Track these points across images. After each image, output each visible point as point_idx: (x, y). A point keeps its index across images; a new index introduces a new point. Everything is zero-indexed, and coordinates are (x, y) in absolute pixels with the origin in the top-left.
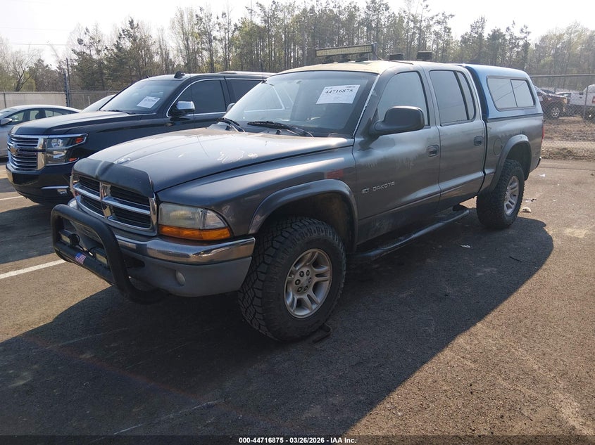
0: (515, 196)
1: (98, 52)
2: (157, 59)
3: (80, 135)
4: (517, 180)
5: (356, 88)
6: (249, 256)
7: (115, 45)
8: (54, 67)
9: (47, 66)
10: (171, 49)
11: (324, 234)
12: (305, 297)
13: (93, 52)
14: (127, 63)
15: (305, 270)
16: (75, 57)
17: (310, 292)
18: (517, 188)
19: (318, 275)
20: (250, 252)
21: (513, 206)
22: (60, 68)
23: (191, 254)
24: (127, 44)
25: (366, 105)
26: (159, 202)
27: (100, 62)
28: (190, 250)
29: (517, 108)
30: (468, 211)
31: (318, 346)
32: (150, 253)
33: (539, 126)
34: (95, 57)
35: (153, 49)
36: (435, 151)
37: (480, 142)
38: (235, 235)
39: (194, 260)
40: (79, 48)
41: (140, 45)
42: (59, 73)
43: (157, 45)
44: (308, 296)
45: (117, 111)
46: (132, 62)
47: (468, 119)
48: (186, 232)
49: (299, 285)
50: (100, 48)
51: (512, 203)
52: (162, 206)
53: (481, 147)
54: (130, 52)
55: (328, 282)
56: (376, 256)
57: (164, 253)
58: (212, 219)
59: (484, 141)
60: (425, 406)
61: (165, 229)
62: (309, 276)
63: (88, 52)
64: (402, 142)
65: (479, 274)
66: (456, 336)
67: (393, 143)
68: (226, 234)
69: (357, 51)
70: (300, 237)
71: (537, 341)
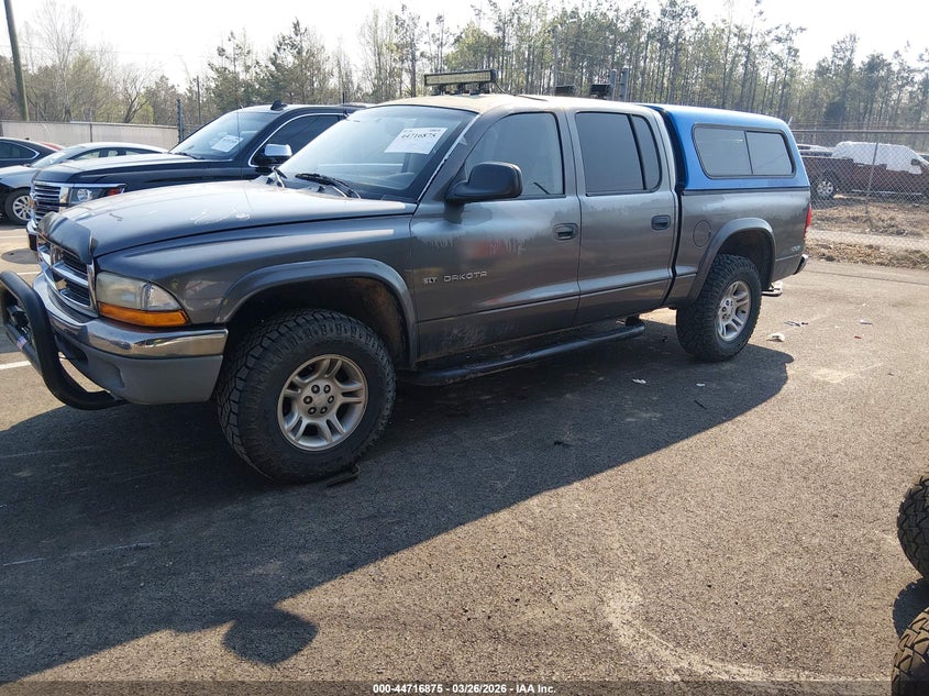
0: (744, 312)
1: (247, 68)
2: (333, 83)
3: (116, 185)
4: (746, 288)
5: (441, 132)
6: (218, 355)
7: (271, 59)
8: (182, 90)
9: (173, 87)
10: (354, 68)
11: (349, 334)
12: (322, 423)
13: (240, 69)
14: (285, 87)
15: (322, 384)
16: (213, 74)
17: (332, 416)
18: (747, 301)
19: (345, 394)
20: (221, 348)
21: (739, 329)
22: (190, 91)
23: (132, 344)
24: (289, 59)
25: (446, 157)
26: (97, 270)
27: (248, 85)
28: (132, 338)
29: (753, 176)
30: (642, 328)
31: (329, 492)
32: (93, 342)
33: (797, 208)
34: (242, 76)
35: (327, 67)
36: (568, 232)
37: (664, 225)
38: (194, 322)
39: (136, 352)
40: (219, 62)
41: (309, 61)
42: (190, 99)
43: (333, 61)
44: (328, 422)
45: (185, 154)
46: (294, 85)
47: (645, 188)
48: (129, 314)
49: (311, 405)
50: (249, 63)
51: (737, 324)
52: (101, 276)
53: (669, 233)
54: (291, 71)
55: (362, 405)
56: (454, 377)
57: (117, 344)
58: (159, 298)
59: (674, 221)
60: (422, 575)
61: (106, 309)
62: (329, 395)
63: (231, 68)
64: (504, 214)
65: (629, 420)
66: (532, 495)
67: (489, 215)
68: (179, 319)
69: (475, 80)
70: (304, 336)
71: (645, 514)
